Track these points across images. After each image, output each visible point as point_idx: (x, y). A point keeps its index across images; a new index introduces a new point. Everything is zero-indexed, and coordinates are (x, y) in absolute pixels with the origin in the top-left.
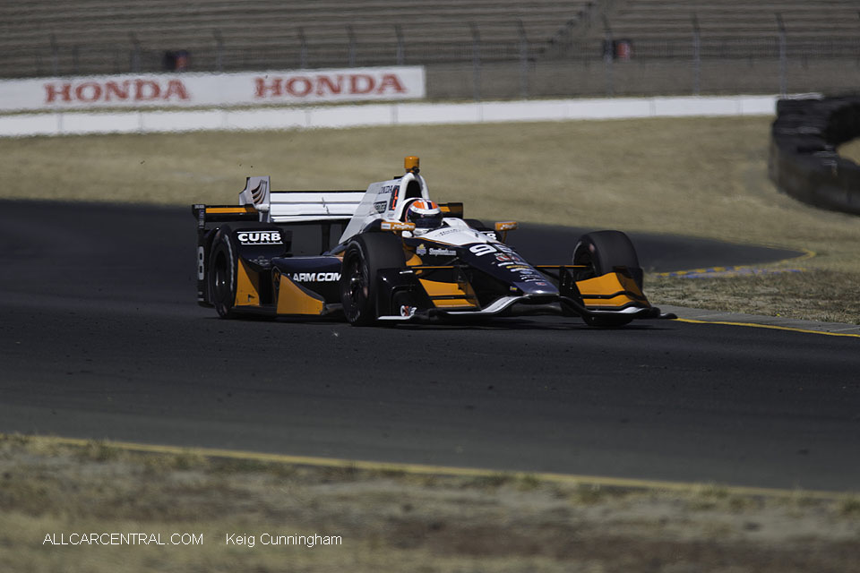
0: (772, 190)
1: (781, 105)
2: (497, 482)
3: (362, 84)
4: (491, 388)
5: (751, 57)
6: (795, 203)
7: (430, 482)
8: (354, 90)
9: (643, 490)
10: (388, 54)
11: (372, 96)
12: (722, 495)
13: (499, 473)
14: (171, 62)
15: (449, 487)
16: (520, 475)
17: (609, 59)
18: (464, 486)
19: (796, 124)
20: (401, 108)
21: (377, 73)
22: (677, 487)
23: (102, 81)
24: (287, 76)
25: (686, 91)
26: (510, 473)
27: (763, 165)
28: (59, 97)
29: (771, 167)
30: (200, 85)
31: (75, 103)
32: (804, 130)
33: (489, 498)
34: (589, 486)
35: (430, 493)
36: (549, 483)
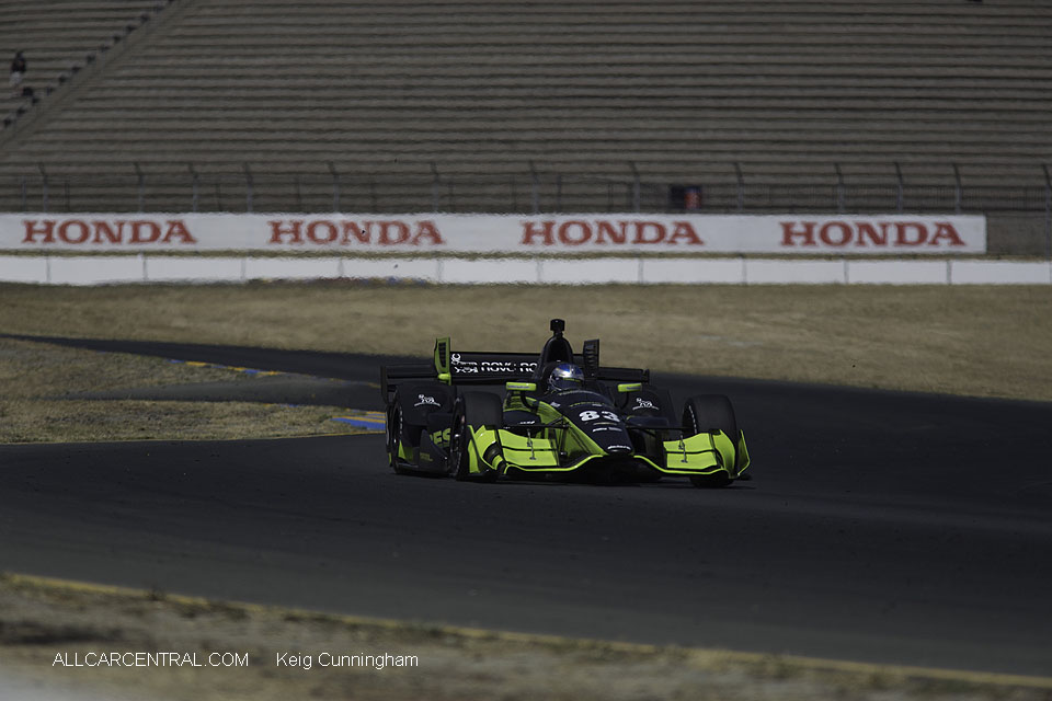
3: (912, 234)
8: (901, 240)
10: (943, 198)
11: (924, 248)
14: (678, 199)
20: (956, 264)
21: (930, 221)
23: (592, 219)
24: (821, 220)
28: (538, 239)
30: (714, 228)
31: (559, 247)
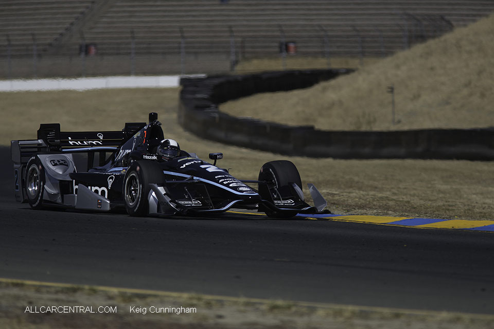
0: (180, 130)
1: (183, 82)
2: (75, 290)
4: (54, 240)
5: (164, 53)
6: (194, 137)
7: (38, 289)
9: (155, 296)
12: (199, 299)
13: (75, 286)
15: (48, 292)
16: (87, 287)
17: (83, 55)
18: (57, 292)
19: (194, 93)
22: (175, 294)
25: (127, 73)
26: (81, 286)
27: (174, 116)
29: (179, 117)
32: (199, 96)
33: (71, 299)
34: (126, 293)
35: (38, 295)
36: (102, 291)
